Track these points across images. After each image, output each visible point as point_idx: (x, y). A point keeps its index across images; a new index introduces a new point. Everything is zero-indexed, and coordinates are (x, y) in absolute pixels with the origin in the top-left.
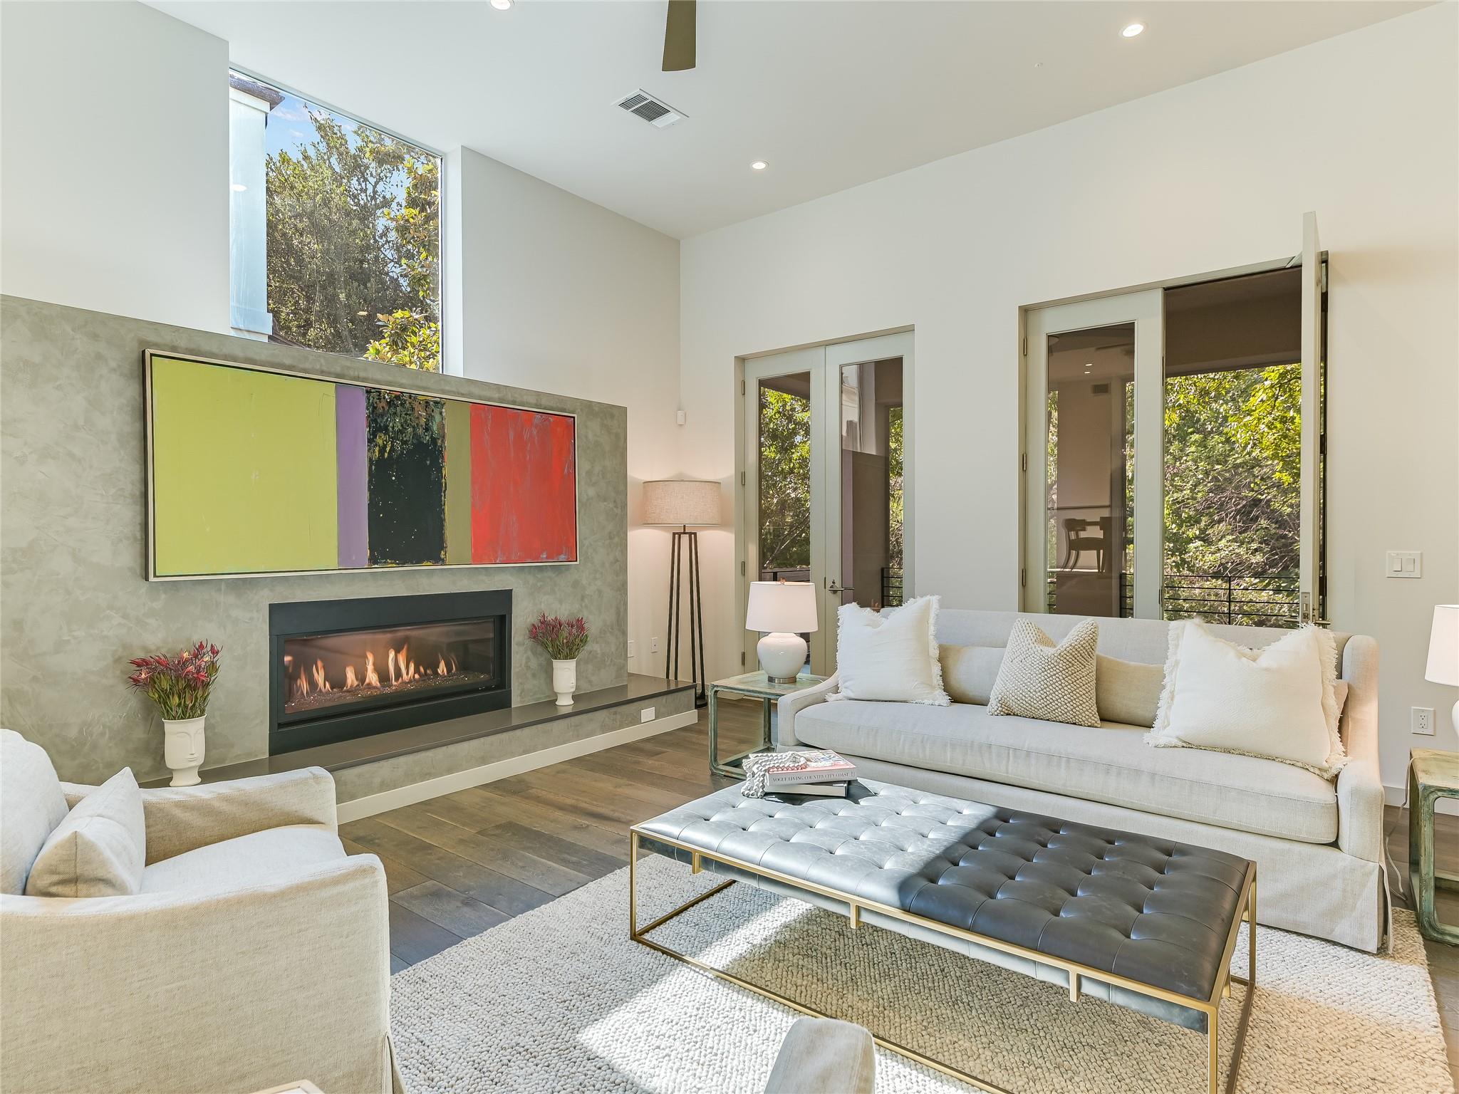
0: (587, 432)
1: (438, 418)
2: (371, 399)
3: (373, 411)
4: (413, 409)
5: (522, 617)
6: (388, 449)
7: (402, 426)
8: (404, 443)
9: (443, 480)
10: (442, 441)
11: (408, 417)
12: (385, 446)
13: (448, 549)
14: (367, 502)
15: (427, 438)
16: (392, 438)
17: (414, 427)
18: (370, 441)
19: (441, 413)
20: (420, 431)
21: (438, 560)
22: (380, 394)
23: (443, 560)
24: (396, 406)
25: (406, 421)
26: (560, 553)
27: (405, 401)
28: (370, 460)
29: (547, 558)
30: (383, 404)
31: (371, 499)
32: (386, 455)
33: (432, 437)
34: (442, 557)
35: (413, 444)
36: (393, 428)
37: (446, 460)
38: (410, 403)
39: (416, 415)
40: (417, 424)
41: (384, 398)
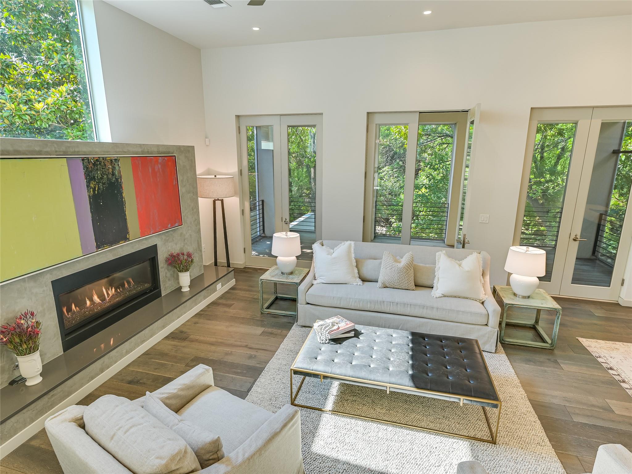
0: (181, 162)
1: (117, 168)
2: (85, 163)
3: (87, 170)
4: (105, 165)
5: (162, 256)
6: (97, 189)
7: (101, 175)
8: (104, 184)
9: (124, 199)
10: (121, 180)
11: (104, 170)
12: (95, 188)
13: (130, 233)
14: (91, 219)
15: (114, 179)
16: (98, 182)
17: (107, 175)
18: (88, 186)
19: (118, 165)
20: (110, 176)
21: (126, 239)
22: (89, 160)
23: (128, 239)
24: (97, 165)
25: (103, 172)
26: (175, 223)
27: (101, 161)
28: (89, 196)
29: (171, 226)
30: (91, 165)
31: (92, 217)
32: (96, 192)
33: (116, 178)
34: (128, 237)
35: (108, 184)
36: (97, 177)
37: (123, 189)
38: (103, 162)
39: (107, 168)
40: (108, 173)
41: (91, 162)
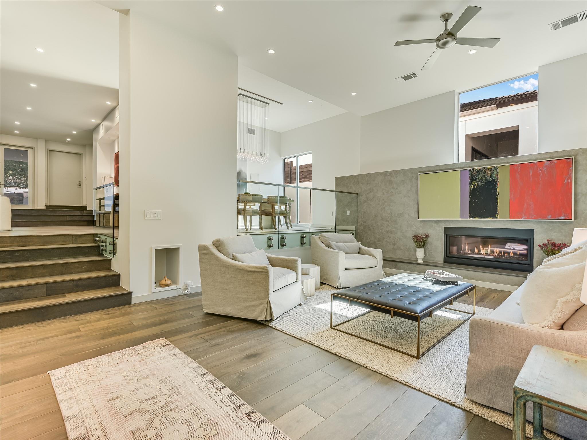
1: (495, 173)
2: (471, 172)
3: (471, 175)
4: (486, 172)
5: (539, 239)
6: (476, 185)
7: (481, 178)
8: (482, 182)
9: (497, 192)
10: (497, 180)
11: (484, 175)
12: (475, 185)
13: (499, 214)
14: (469, 201)
15: (491, 180)
16: (478, 182)
17: (486, 177)
18: (470, 184)
19: (497, 171)
20: (488, 178)
21: (494, 217)
22: (474, 170)
23: (497, 217)
24: (479, 172)
25: (483, 176)
26: (561, 216)
27: (483, 170)
28: (470, 189)
29: (551, 218)
30: (475, 172)
31: (470, 200)
32: (476, 187)
33: (493, 179)
34: (496, 216)
35: (485, 182)
36: (478, 179)
37: (498, 185)
38: (484, 170)
39: (487, 173)
40: (487, 176)
41: (475, 171)
